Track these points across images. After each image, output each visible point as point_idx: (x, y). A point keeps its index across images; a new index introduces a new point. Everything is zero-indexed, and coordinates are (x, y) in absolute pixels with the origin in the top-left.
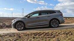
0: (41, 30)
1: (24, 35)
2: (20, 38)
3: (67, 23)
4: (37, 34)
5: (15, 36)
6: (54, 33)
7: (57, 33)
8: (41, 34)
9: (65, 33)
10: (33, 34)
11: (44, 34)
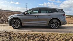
0: (37, 31)
1: (16, 36)
2: (10, 40)
3: (70, 24)
4: (31, 37)
5: (6, 35)
6: (52, 36)
7: (55, 37)
8: (36, 37)
9: (64, 39)
10: (27, 36)
11: (39, 38)
